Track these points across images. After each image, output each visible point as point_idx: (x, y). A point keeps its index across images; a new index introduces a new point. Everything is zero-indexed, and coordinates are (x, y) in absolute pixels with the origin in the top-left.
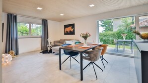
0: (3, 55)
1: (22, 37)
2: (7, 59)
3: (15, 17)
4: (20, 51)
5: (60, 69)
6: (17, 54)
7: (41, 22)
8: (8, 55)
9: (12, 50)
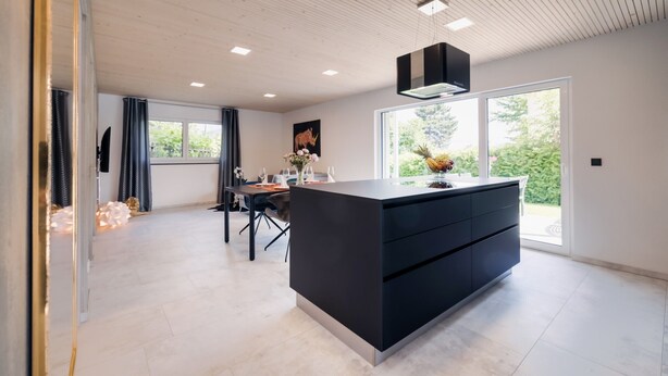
0: (110, 203)
1: (170, 160)
2: (117, 213)
3: (143, 106)
4: (155, 202)
5: (227, 240)
6: (147, 207)
7: (217, 114)
8: (122, 206)
9: (134, 195)
